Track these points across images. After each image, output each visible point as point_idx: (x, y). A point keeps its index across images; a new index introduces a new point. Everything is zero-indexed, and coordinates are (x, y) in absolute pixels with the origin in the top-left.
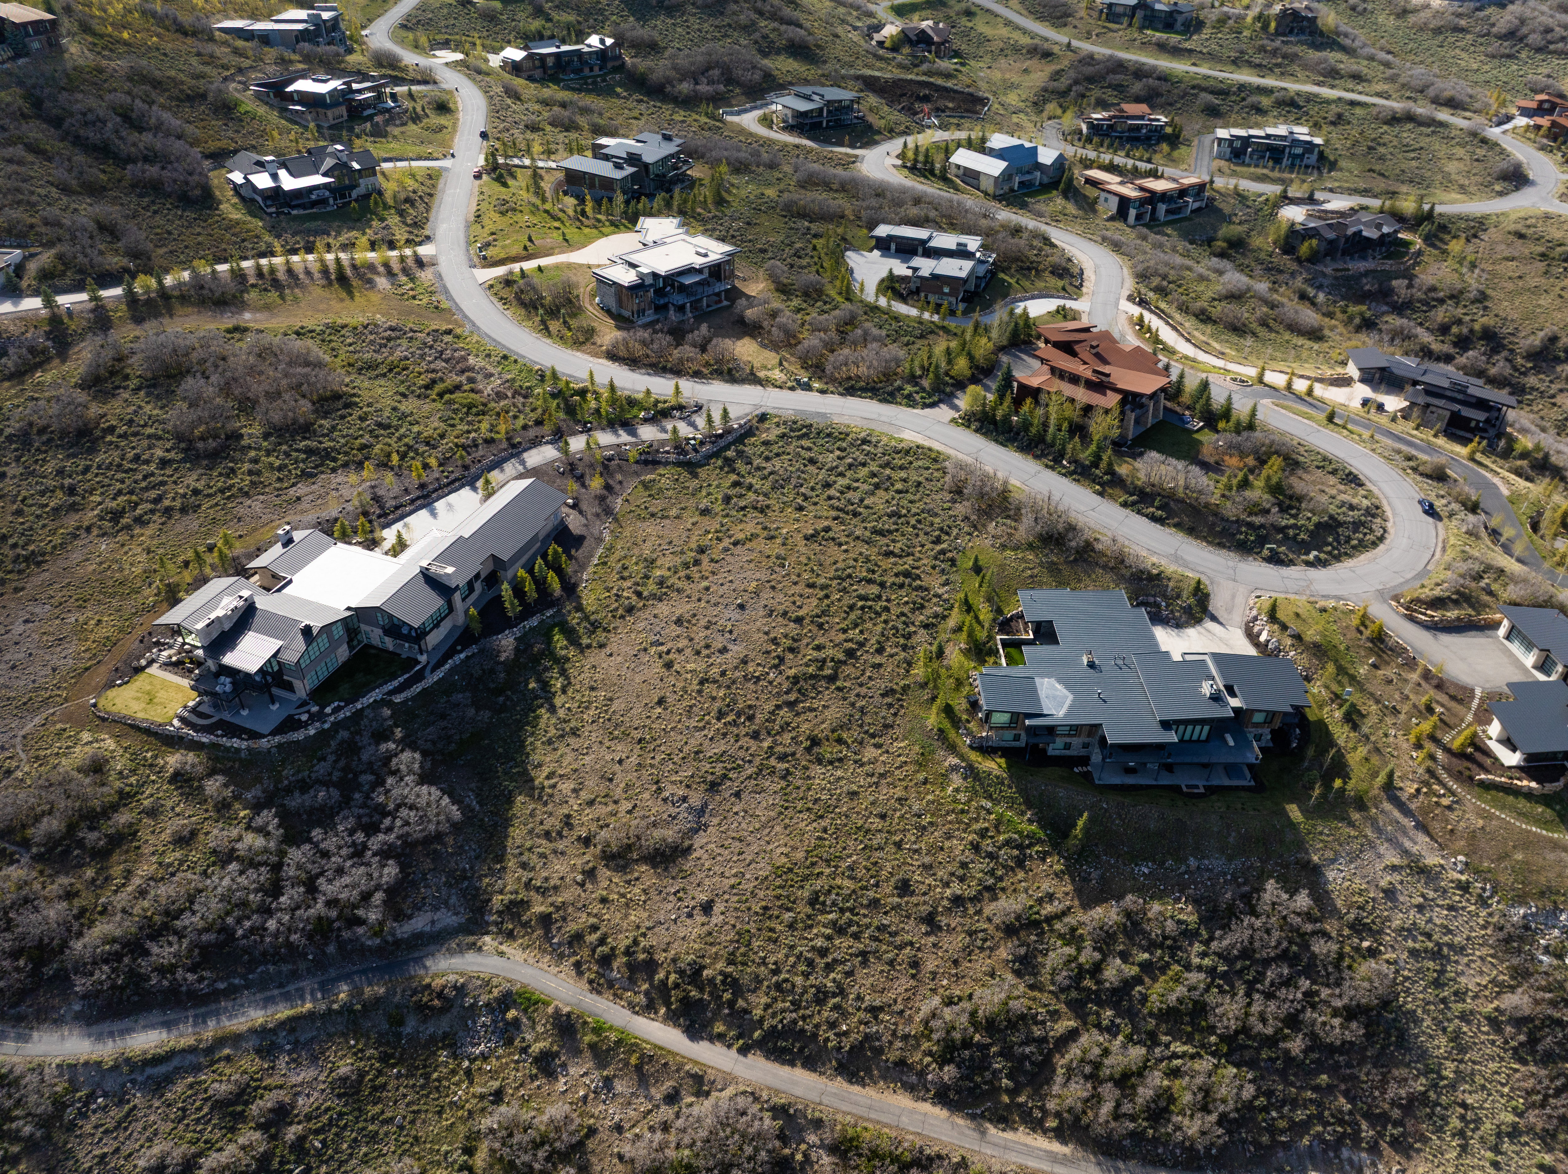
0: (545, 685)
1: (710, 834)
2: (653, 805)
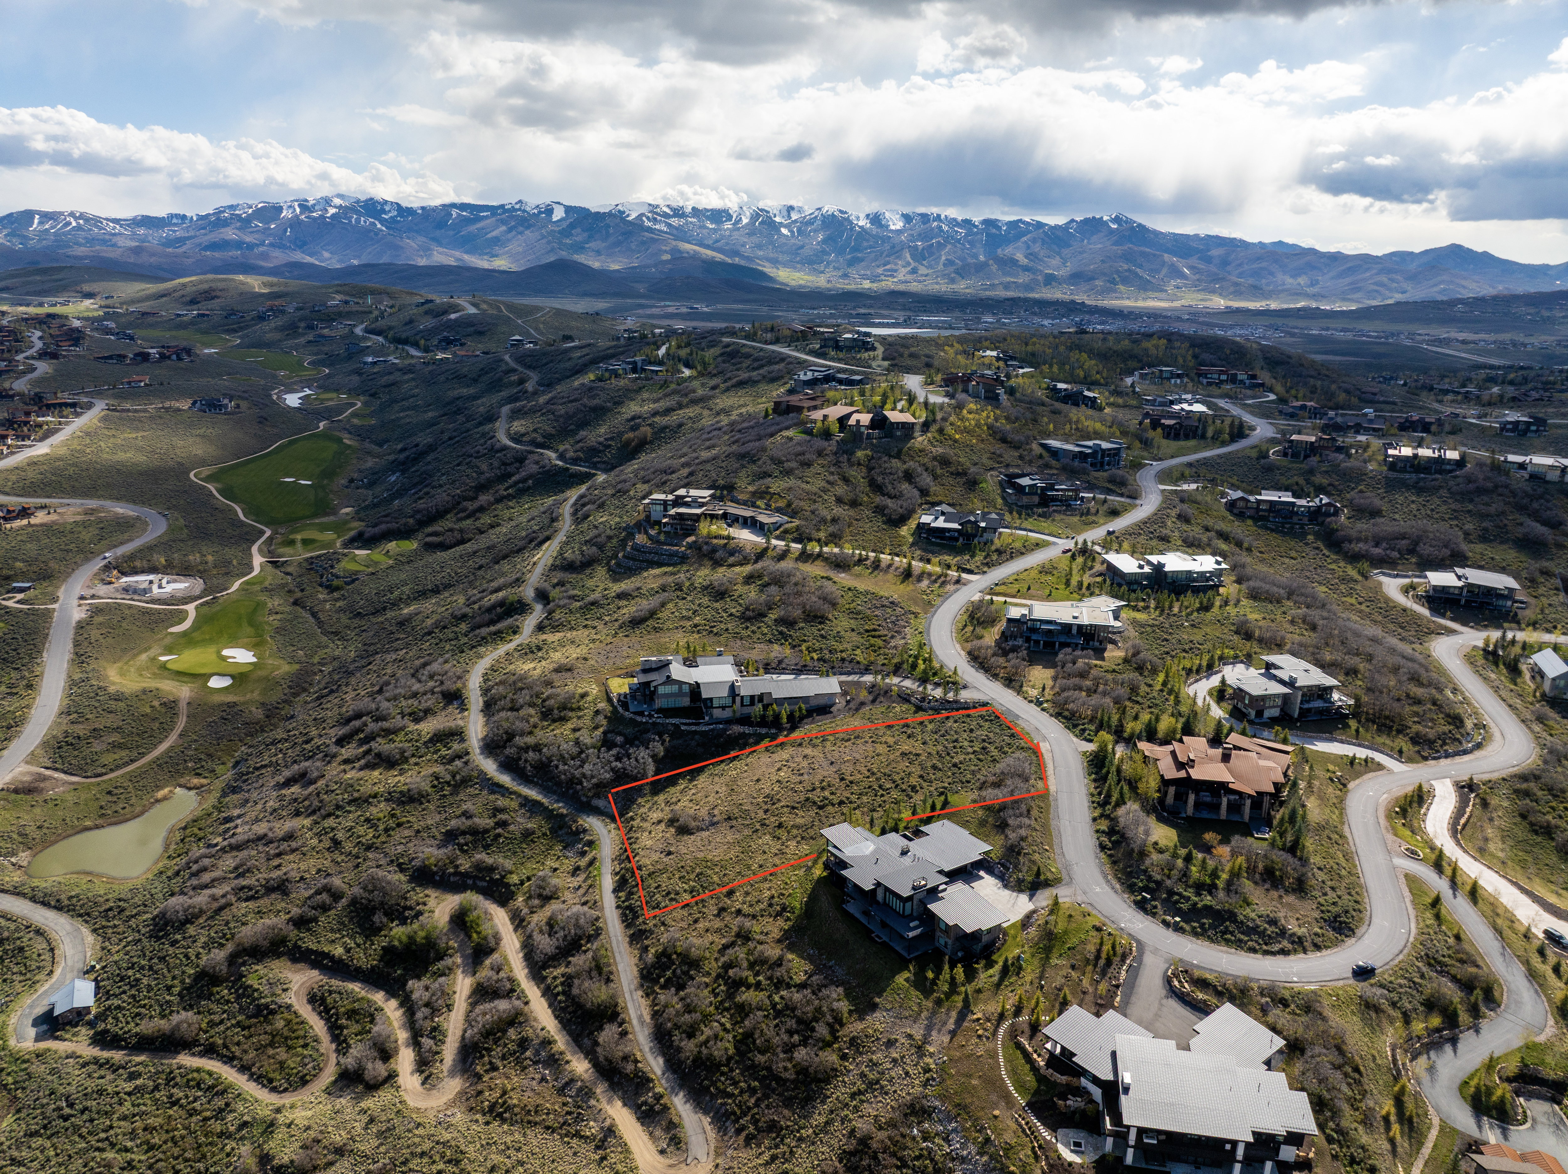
0: (739, 754)
1: (705, 834)
2: (703, 812)
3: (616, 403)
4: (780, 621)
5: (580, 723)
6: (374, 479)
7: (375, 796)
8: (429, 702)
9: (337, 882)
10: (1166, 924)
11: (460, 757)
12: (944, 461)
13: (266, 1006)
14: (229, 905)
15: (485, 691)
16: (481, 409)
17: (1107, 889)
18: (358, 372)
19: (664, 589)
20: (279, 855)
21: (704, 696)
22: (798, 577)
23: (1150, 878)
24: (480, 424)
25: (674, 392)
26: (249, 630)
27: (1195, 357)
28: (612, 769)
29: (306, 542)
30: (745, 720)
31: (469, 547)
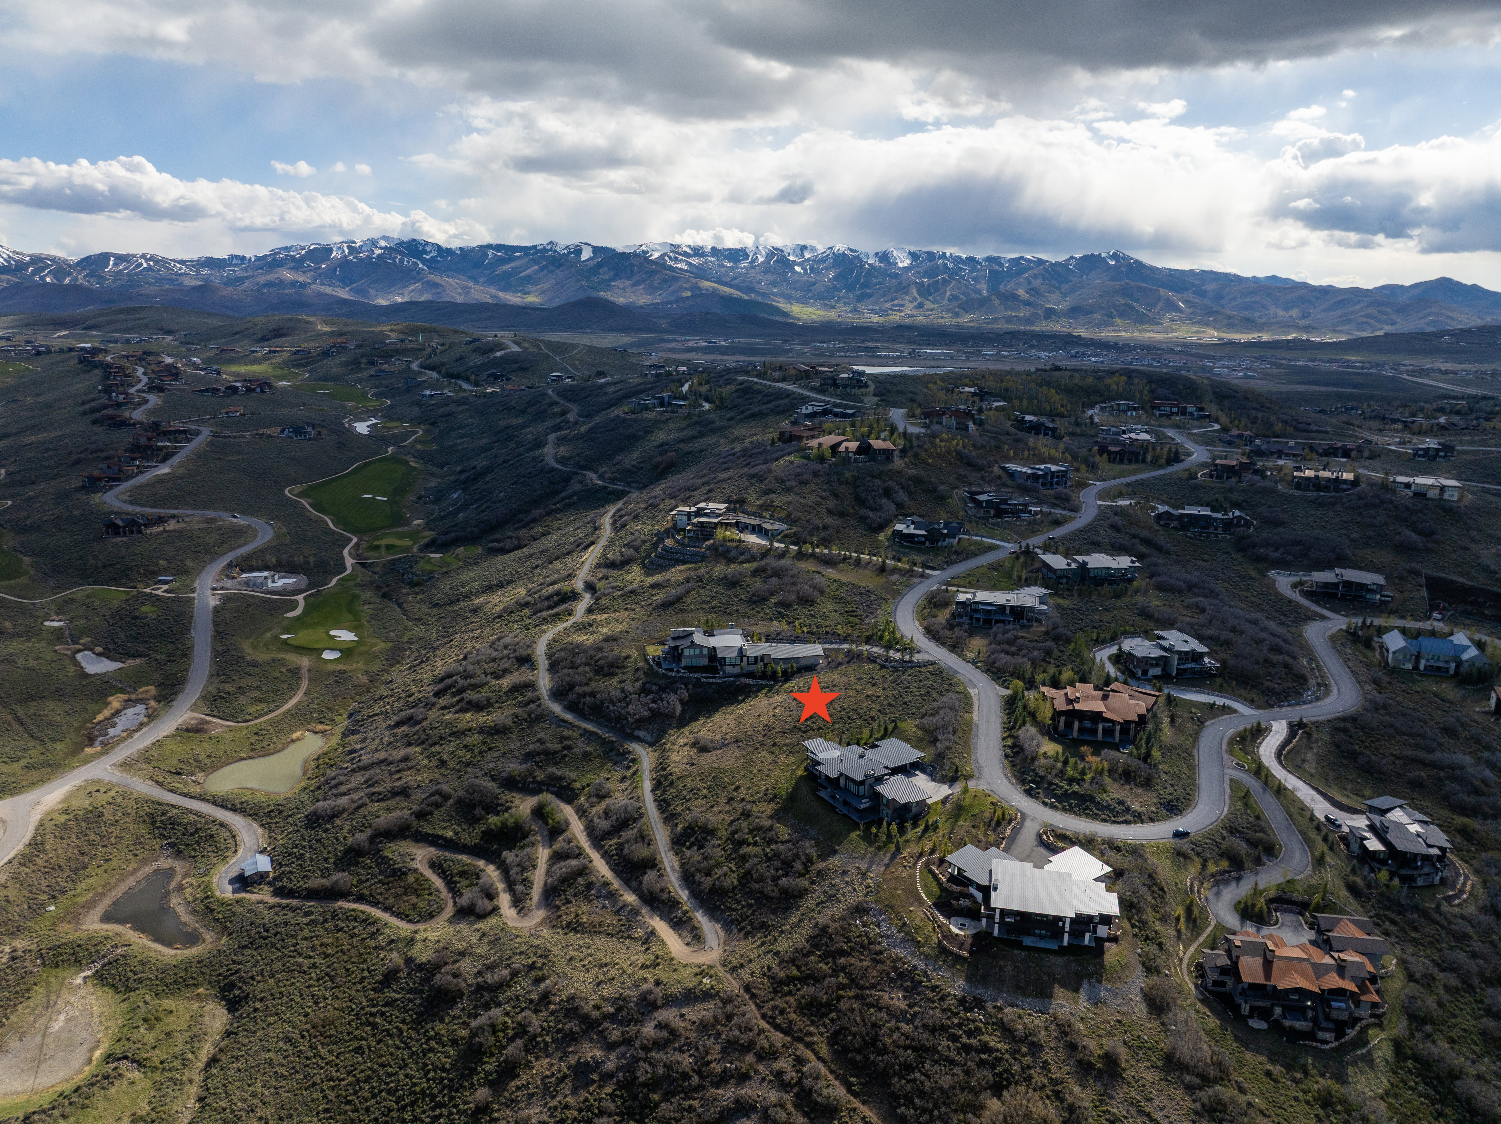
0: (745, 699)
1: (719, 752)
2: (718, 738)
3: (647, 432)
4: (780, 604)
5: (625, 677)
6: (439, 496)
7: (470, 730)
8: (506, 664)
9: (445, 788)
10: (1045, 804)
11: (533, 702)
12: (918, 481)
13: (400, 869)
14: (366, 805)
15: (549, 656)
16: (529, 437)
17: (1006, 781)
18: (419, 404)
19: (688, 580)
20: (399, 771)
21: (719, 656)
22: (795, 571)
23: (1036, 775)
24: (531, 449)
25: (696, 423)
26: (350, 617)
27: (1152, 391)
28: (650, 709)
29: (389, 547)
30: (750, 675)
31: (526, 551)
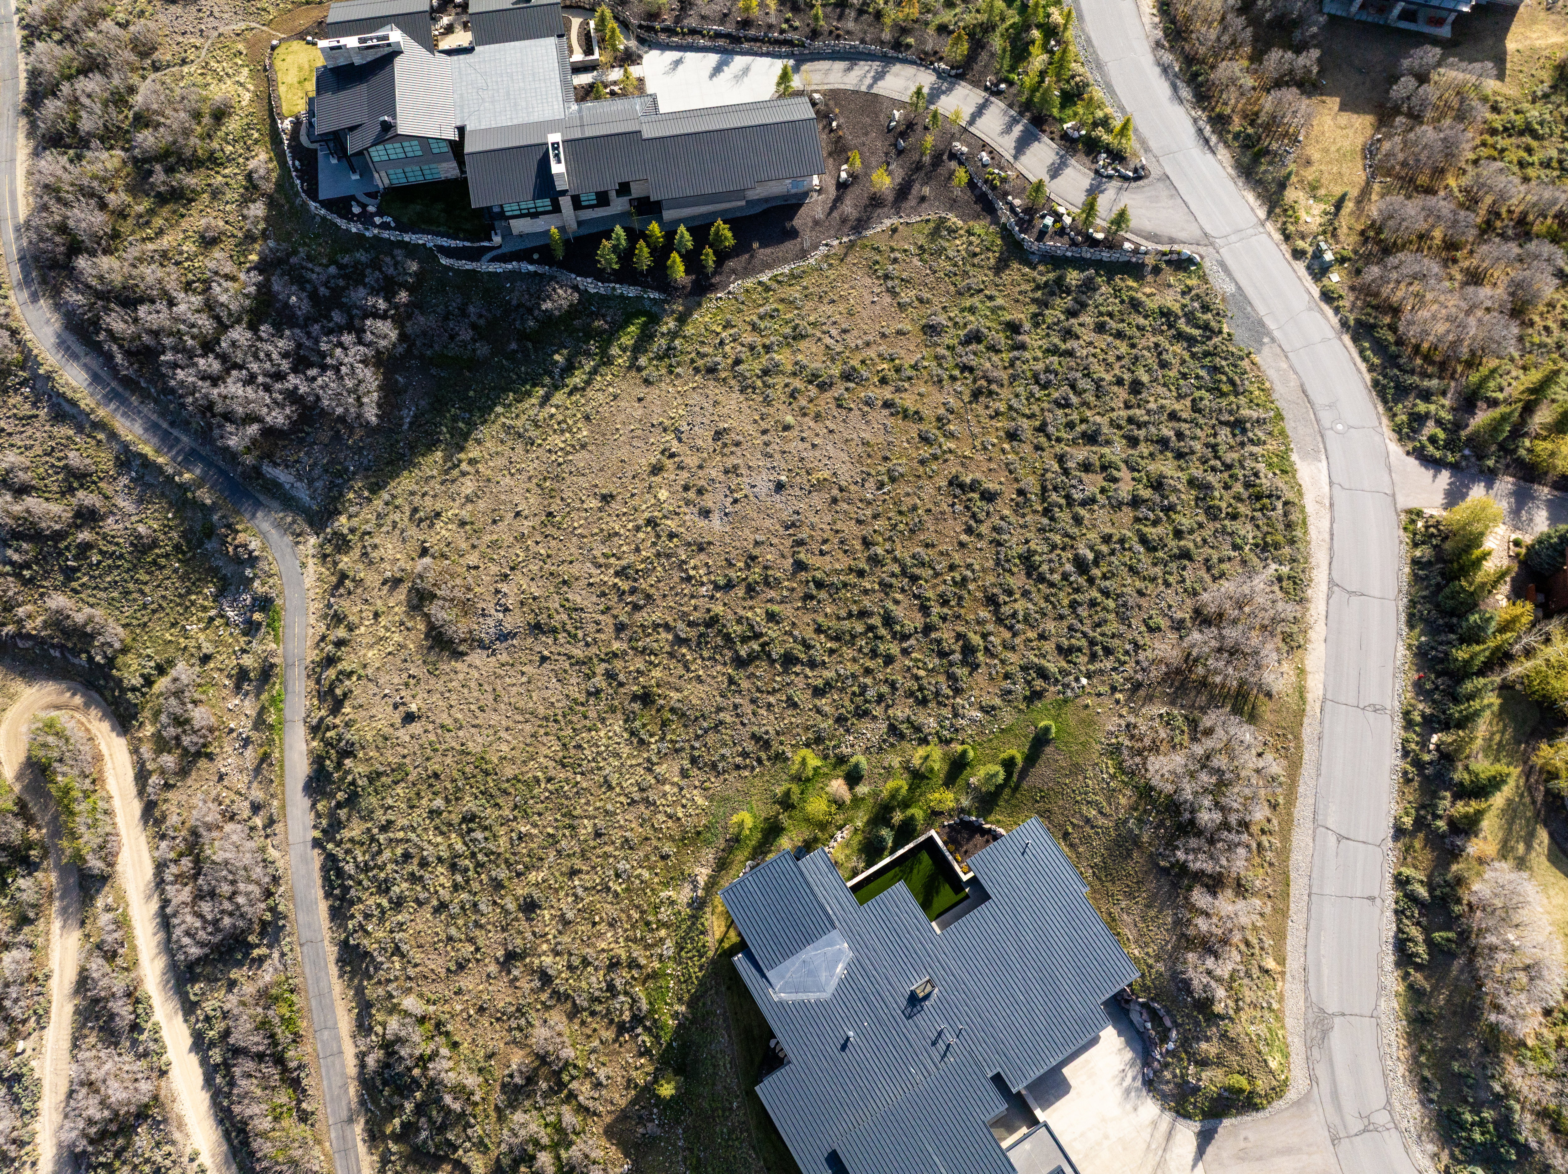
0: (569, 368)
1: (486, 666)
2: (485, 582)
5: (215, 216)
21: (477, 202)
28: (292, 396)
